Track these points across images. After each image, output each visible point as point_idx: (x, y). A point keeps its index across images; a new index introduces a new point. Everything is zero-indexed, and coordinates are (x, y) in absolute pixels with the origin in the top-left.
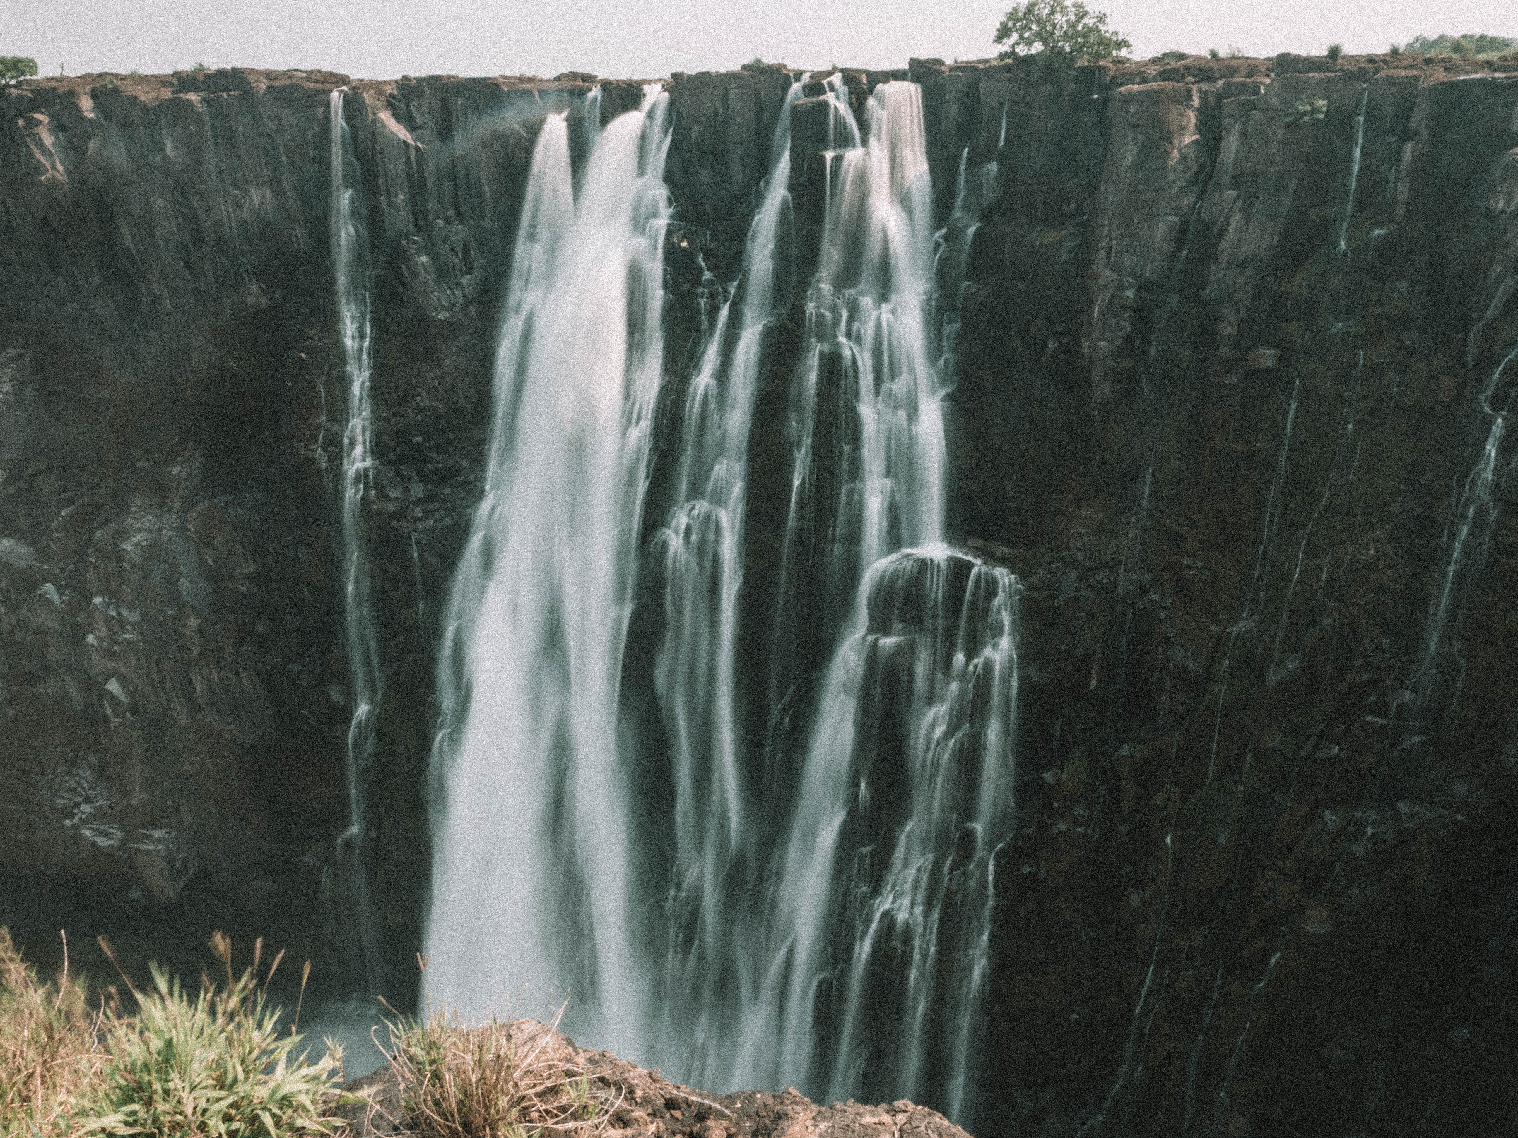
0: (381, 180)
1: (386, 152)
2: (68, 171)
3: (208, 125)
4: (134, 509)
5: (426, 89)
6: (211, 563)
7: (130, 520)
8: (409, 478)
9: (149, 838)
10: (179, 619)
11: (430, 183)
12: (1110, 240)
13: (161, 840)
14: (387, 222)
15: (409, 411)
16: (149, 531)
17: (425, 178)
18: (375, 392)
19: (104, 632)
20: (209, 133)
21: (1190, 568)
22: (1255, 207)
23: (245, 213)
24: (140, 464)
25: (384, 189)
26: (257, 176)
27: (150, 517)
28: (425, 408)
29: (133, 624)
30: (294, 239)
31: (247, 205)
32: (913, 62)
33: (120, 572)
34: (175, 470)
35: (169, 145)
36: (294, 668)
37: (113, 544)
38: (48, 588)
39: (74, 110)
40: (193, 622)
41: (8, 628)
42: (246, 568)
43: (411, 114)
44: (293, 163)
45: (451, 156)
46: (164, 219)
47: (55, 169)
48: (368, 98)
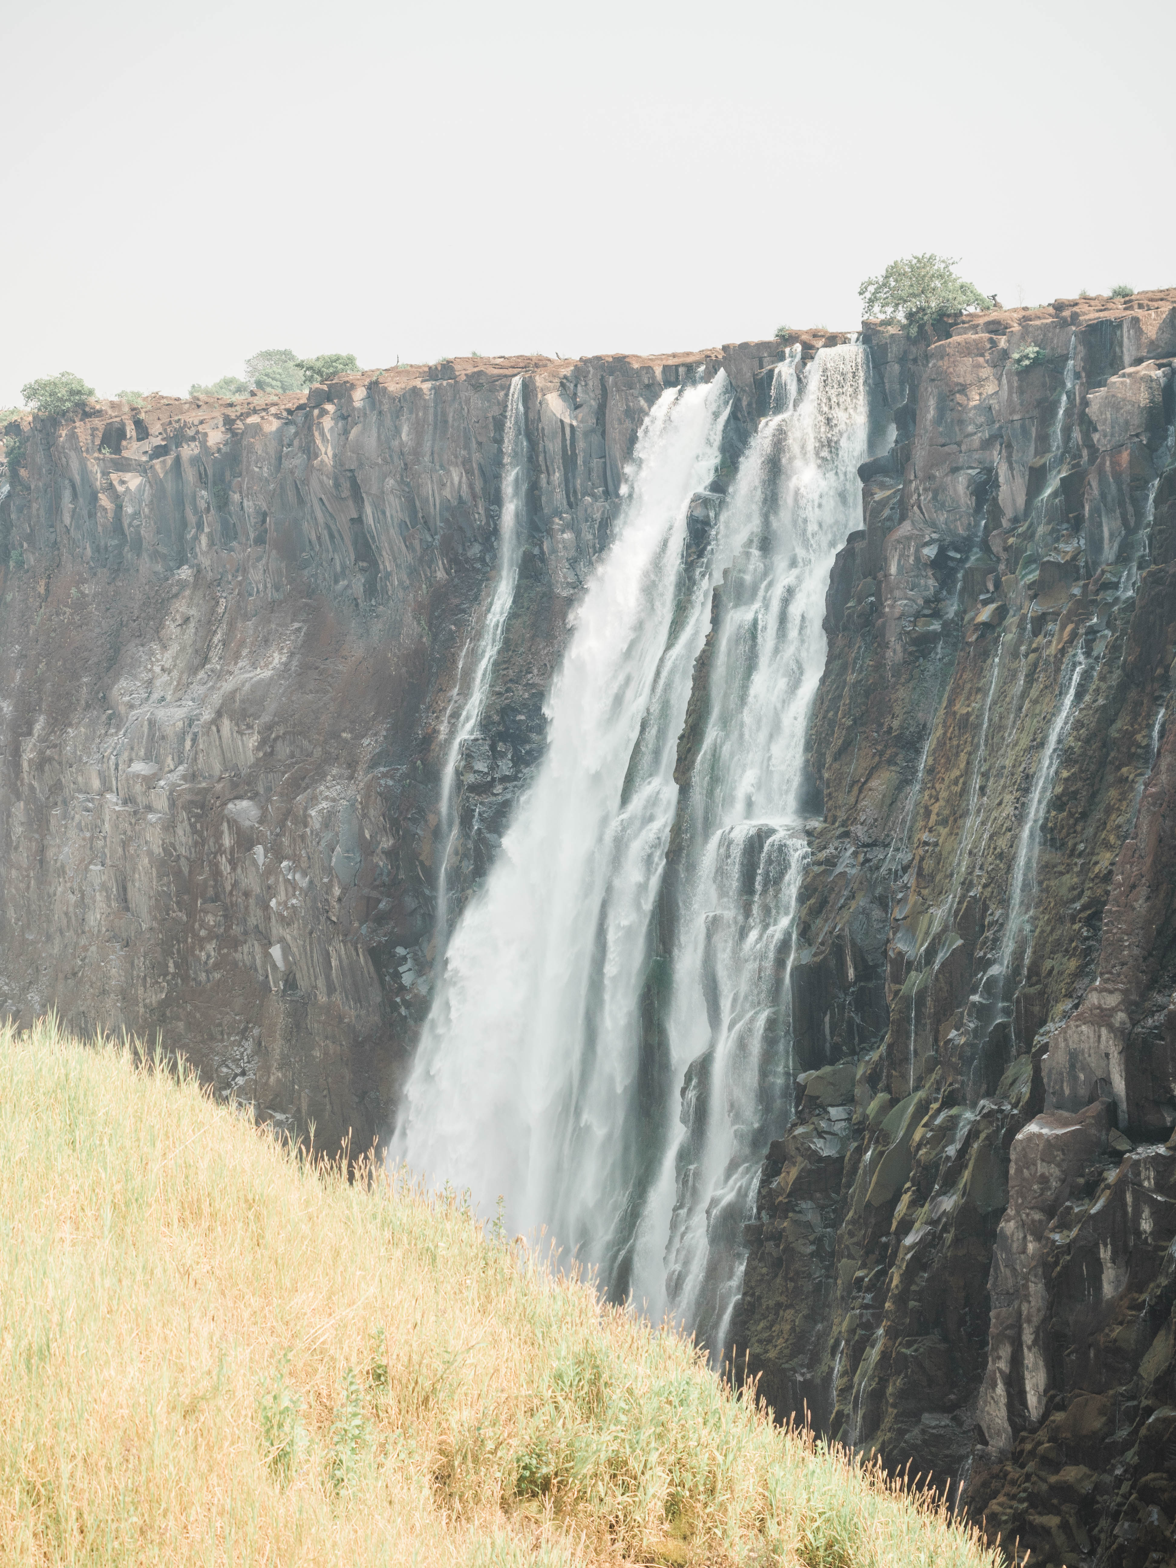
0: (541, 458)
1: (546, 431)
2: (335, 456)
3: (431, 411)
4: (329, 777)
5: (591, 369)
6: (368, 836)
7: (322, 788)
8: (503, 755)
10: (329, 887)
11: (580, 462)
12: (919, 495)
14: (544, 499)
15: (520, 687)
16: (334, 800)
17: (576, 455)
18: (498, 666)
19: (282, 897)
20: (431, 418)
22: (1014, 458)
23: (447, 493)
24: (344, 735)
25: (544, 468)
26: (456, 457)
27: (338, 787)
28: (533, 685)
29: (301, 889)
30: (477, 516)
31: (448, 484)
32: (865, 325)
33: (303, 837)
34: (366, 742)
35: (405, 430)
36: (400, 951)
37: (306, 809)
38: (259, 849)
39: (350, 399)
40: (337, 891)
41: (228, 888)
42: (387, 843)
43: (575, 394)
44: (480, 444)
45: (603, 434)
46: (391, 498)
47: (326, 454)
48: (540, 381)
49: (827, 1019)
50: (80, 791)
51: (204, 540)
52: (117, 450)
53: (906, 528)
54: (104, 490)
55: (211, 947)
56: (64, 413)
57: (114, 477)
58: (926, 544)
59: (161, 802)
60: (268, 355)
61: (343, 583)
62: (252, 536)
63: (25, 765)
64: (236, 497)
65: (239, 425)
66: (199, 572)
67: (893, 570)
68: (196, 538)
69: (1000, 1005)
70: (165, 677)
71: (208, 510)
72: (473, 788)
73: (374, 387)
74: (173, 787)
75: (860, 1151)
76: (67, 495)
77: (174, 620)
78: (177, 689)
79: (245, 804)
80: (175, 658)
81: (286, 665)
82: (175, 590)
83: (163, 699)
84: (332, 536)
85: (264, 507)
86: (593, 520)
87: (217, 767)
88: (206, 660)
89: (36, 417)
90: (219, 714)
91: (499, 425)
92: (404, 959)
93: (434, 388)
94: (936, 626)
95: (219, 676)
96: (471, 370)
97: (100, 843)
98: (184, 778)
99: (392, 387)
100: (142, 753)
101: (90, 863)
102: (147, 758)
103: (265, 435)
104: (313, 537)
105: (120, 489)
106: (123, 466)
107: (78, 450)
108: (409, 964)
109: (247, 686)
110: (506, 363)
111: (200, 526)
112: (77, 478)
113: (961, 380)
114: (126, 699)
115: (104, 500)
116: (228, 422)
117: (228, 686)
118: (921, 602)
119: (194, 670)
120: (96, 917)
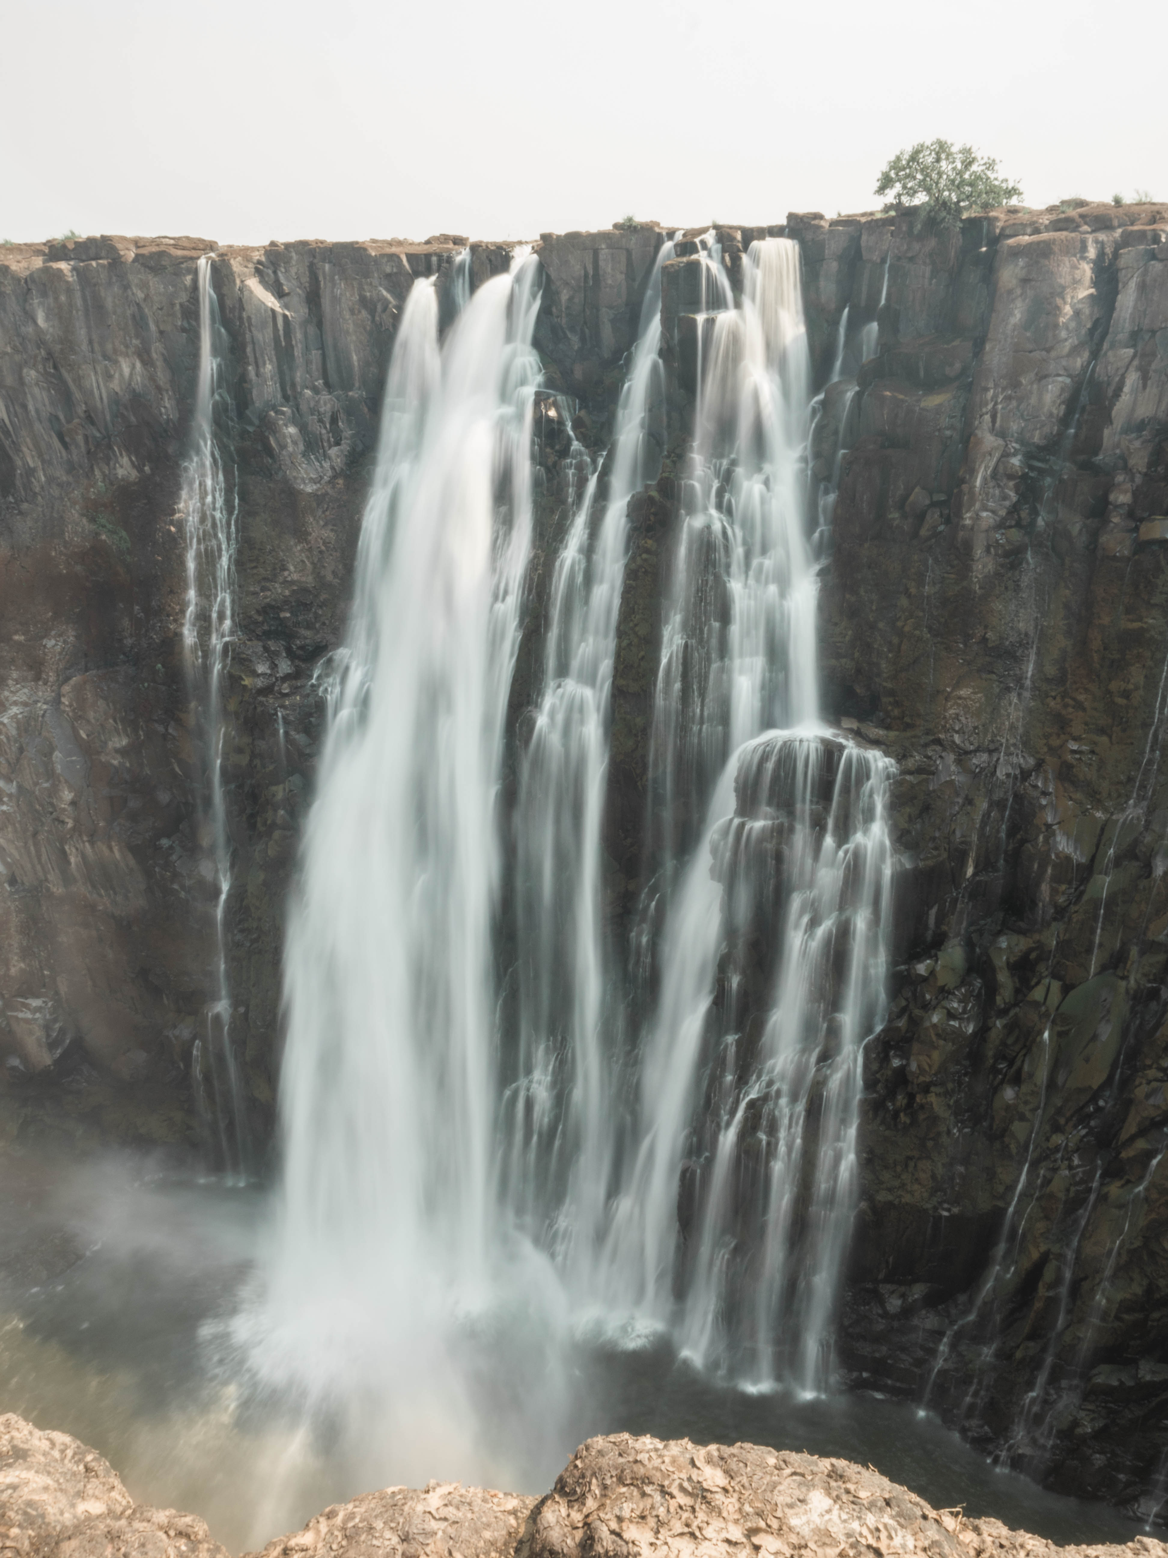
0: (249, 350)
1: (253, 321)
3: (78, 294)
4: (10, 682)
5: (293, 254)
6: (84, 736)
7: (6, 693)
8: (277, 654)
9: (26, 1006)
10: (54, 791)
11: (298, 352)
12: (996, 404)
13: (38, 1009)
14: (254, 392)
15: (277, 585)
16: (25, 704)
17: (292, 347)
18: (242, 564)
20: (79, 302)
21: (1074, 752)
22: (1154, 366)
24: (16, 637)
25: (251, 359)
26: (127, 347)
27: (26, 690)
28: (293, 582)
29: (10, 796)
30: (163, 410)
31: (117, 376)
32: (791, 217)
34: (50, 643)
35: (41, 315)
36: (165, 842)
40: (67, 795)
42: (118, 742)
43: (277, 282)
44: (162, 333)
45: (320, 325)
46: (36, 390)
48: (232, 266)
49: (933, 912)
58: (1013, 455)
91: (191, 312)
96: (136, 250)
99: (15, 266)
110: (185, 244)
113: (1061, 282)
118: (1002, 513)
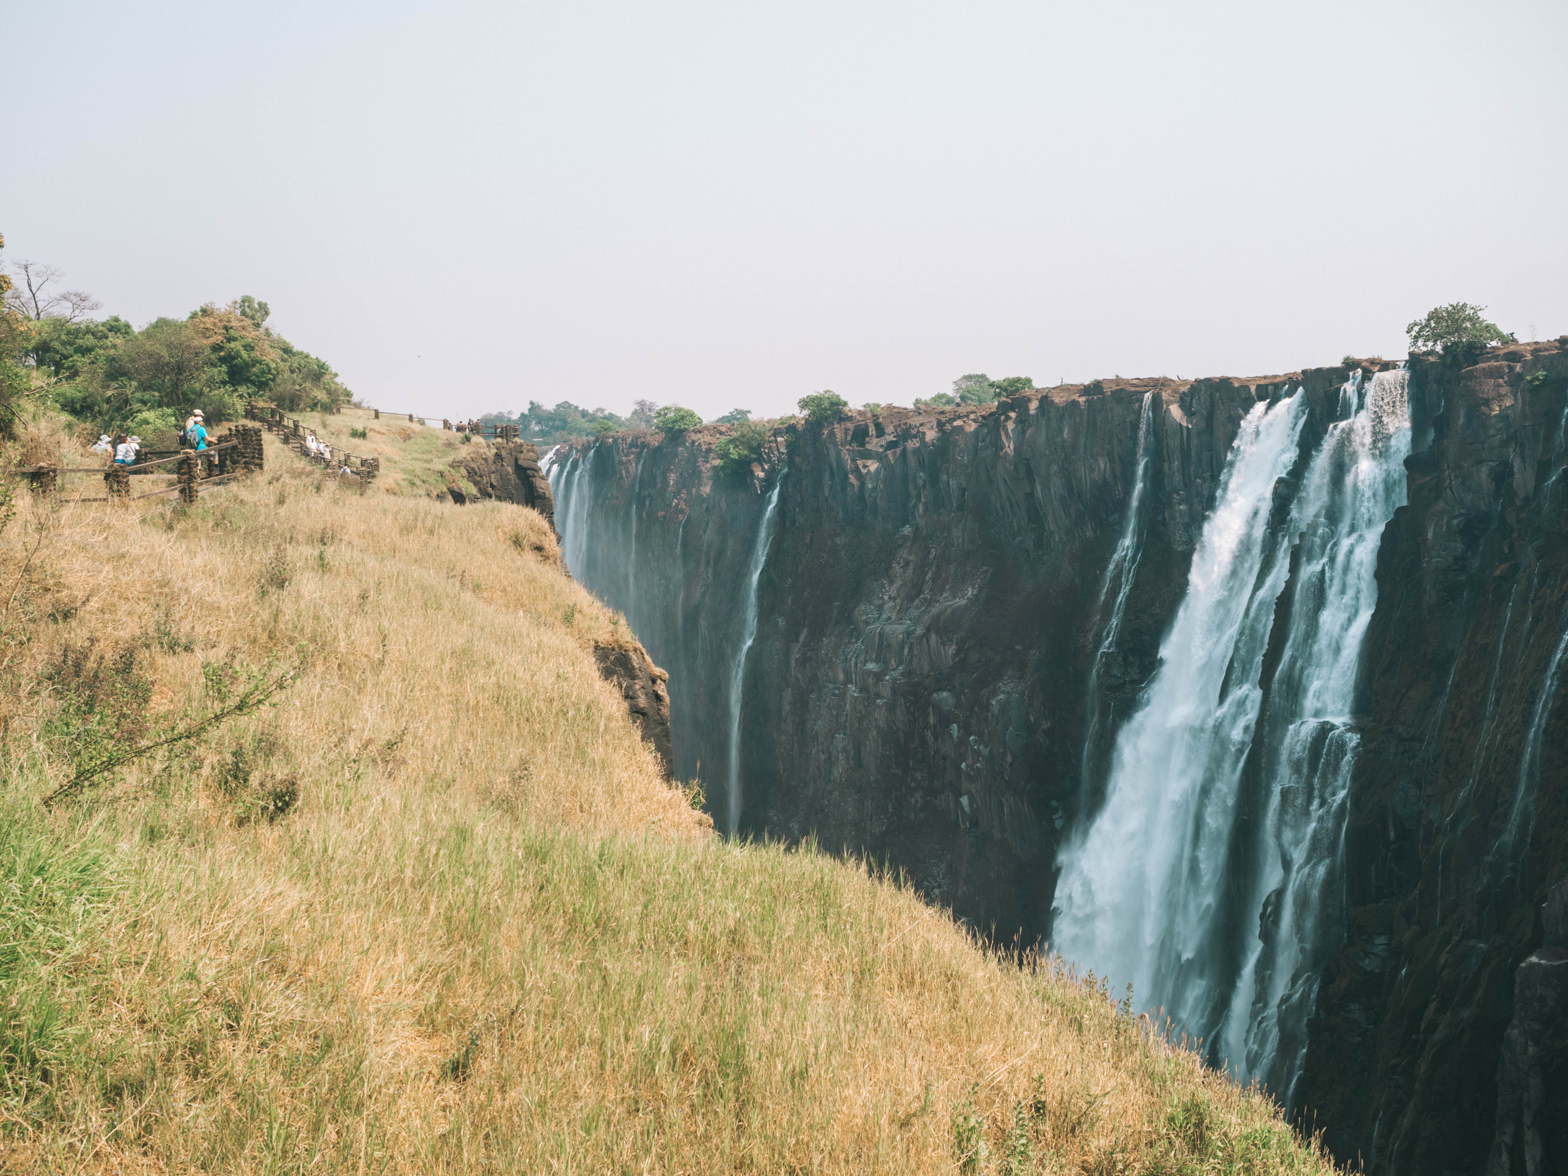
0: (1164, 451)
1: (1169, 432)
2: (1015, 449)
3: (1085, 417)
4: (1005, 677)
5: (1204, 387)
7: (1000, 684)
10: (1003, 755)
11: (1193, 453)
14: (1166, 480)
16: (1008, 693)
17: (1191, 449)
18: (1130, 601)
19: (970, 761)
20: (1085, 422)
23: (1095, 475)
24: (1017, 647)
25: (1166, 458)
26: (1103, 450)
27: (1012, 684)
29: (983, 757)
30: (1116, 491)
31: (1097, 469)
32: (1410, 353)
33: (986, 719)
34: (1032, 652)
35: (1066, 430)
36: (1054, 803)
37: (988, 699)
38: (955, 727)
39: (1028, 409)
40: (1009, 759)
41: (932, 753)
42: (1046, 725)
43: (1191, 406)
44: (1120, 441)
45: (1211, 433)
46: (1055, 479)
47: (1009, 447)
48: (1165, 396)
49: (1373, 868)
50: (830, 682)
51: (921, 508)
52: (862, 444)
53: (1441, 505)
54: (852, 472)
55: (918, 795)
56: (826, 419)
57: (860, 463)
58: (1456, 517)
59: (886, 692)
60: (969, 378)
61: (1019, 539)
62: (955, 505)
63: (793, 662)
64: (945, 477)
65: (948, 427)
66: (917, 530)
67: (1430, 535)
68: (916, 506)
69: (1510, 864)
70: (892, 603)
71: (924, 486)
72: (1109, 688)
73: (1045, 400)
74: (895, 680)
75: (1398, 969)
76: (827, 475)
77: (899, 563)
78: (899, 612)
79: (945, 694)
80: (898, 590)
81: (976, 596)
82: (900, 542)
83: (890, 618)
84: (1012, 506)
85: (964, 484)
86: (1203, 496)
87: (926, 667)
88: (920, 592)
89: (807, 421)
90: (928, 630)
91: (1135, 427)
92: (1057, 809)
93: (1087, 401)
94: (1463, 578)
95: (930, 603)
96: (1114, 388)
97: (843, 719)
98: (902, 674)
99: (1057, 400)
100: (874, 656)
101: (836, 732)
102: (877, 661)
103: (966, 434)
104: (999, 506)
105: (864, 471)
106: (867, 455)
107: (835, 444)
108: (1060, 814)
109: (949, 611)
110: (1141, 383)
111: (918, 498)
112: (834, 463)
113: (1485, 396)
114: (864, 618)
115: (852, 479)
116: (940, 425)
117: (935, 610)
118: (1451, 560)
119: (911, 599)
120: (838, 771)
